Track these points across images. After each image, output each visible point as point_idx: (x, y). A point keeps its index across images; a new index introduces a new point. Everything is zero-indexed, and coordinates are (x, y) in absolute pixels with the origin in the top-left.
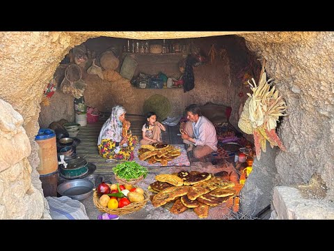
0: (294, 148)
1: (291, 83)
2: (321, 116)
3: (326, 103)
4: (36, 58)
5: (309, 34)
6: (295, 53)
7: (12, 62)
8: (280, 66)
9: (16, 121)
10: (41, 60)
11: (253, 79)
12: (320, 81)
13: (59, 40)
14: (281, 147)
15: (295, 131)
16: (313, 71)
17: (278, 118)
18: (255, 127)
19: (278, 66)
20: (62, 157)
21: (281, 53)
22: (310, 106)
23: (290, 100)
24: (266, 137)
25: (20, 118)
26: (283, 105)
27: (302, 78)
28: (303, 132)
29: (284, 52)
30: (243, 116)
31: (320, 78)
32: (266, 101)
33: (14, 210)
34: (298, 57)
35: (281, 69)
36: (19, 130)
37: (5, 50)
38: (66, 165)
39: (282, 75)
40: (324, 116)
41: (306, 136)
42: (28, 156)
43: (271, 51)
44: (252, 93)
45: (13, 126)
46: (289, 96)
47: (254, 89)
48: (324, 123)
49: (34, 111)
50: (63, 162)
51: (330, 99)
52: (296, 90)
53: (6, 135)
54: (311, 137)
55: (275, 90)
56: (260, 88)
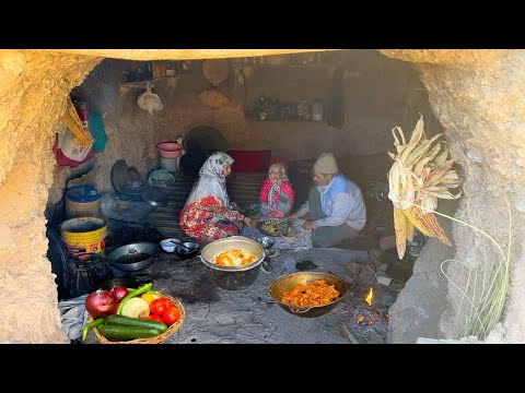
6: (466, 86)
11: (399, 129)
12: (516, 147)
16: (501, 128)
29: (448, 83)
31: (515, 142)
35: (449, 112)
43: (432, 78)
44: (396, 153)
46: (469, 162)
47: (399, 149)
52: (478, 159)
55: (442, 151)
56: (411, 147)
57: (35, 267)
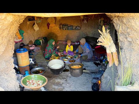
0: (127, 65)
1: (127, 36)
6: (131, 22)
8: (122, 27)
15: (128, 58)
19: (121, 27)
21: (123, 21)
22: (137, 48)
29: (124, 21)
34: (133, 24)
35: (122, 28)
39: (123, 31)
43: (117, 19)
46: (125, 40)
52: (130, 40)
57: (12, 72)
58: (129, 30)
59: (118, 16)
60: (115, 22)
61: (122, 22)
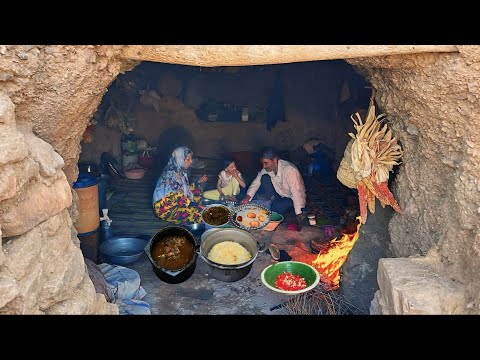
0: (412, 209)
1: (406, 121)
2: (445, 165)
3: (450, 149)
4: (80, 90)
5: (424, 59)
6: (409, 82)
7: (54, 94)
8: (393, 98)
9: (56, 164)
10: (86, 91)
11: (357, 114)
12: (441, 119)
13: (107, 67)
14: (395, 206)
15: (412, 185)
16: (431, 107)
17: (391, 167)
18: (360, 179)
19: (389, 98)
20: (105, 211)
21: (392, 81)
22: (431, 153)
23: (407, 143)
24: (374, 193)
25: (61, 161)
26: (398, 150)
27: (418, 114)
28: (423, 188)
29: (395, 81)
30: (344, 163)
31: (441, 116)
32: (375, 145)
33: (52, 270)
34: (412, 87)
35: (393, 102)
36: (60, 175)
37: (47, 81)
38: (109, 222)
39: (395, 110)
40: (449, 166)
41: (427, 192)
42: (68, 206)
44: (355, 132)
45: (54, 171)
46: (405, 137)
47: (358, 128)
48: (448, 176)
49: (75, 152)
50: (106, 217)
51: (455, 144)
52: (415, 132)
53: (45, 181)
54: (432, 194)
55: (387, 130)
56: (366, 126)
58: (407, 106)
59: (381, 69)
60: (376, 87)
61: (391, 83)
